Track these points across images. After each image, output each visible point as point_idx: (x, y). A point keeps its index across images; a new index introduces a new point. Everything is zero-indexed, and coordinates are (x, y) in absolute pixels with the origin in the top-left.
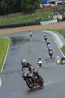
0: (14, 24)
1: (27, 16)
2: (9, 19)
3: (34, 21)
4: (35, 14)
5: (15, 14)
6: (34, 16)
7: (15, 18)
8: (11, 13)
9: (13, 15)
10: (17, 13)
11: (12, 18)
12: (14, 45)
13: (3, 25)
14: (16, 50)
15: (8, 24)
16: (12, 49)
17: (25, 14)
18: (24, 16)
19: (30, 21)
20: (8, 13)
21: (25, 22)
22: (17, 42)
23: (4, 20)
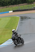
0: (22, 9)
1: (29, 5)
2: (20, 7)
3: (33, 8)
4: (34, 4)
5: (23, 4)
6: (33, 5)
7: (22, 6)
8: (21, 4)
9: (22, 4)
10: (24, 4)
11: (21, 6)
12: (22, 20)
13: (16, 10)
14: (23, 23)
15: (19, 9)
16: (21, 23)
17: (28, 4)
18: (28, 5)
19: (31, 8)
20: (19, 3)
21: (28, 8)
22: (24, 19)
23: (17, 7)
